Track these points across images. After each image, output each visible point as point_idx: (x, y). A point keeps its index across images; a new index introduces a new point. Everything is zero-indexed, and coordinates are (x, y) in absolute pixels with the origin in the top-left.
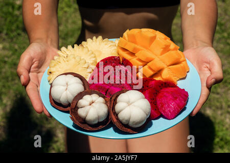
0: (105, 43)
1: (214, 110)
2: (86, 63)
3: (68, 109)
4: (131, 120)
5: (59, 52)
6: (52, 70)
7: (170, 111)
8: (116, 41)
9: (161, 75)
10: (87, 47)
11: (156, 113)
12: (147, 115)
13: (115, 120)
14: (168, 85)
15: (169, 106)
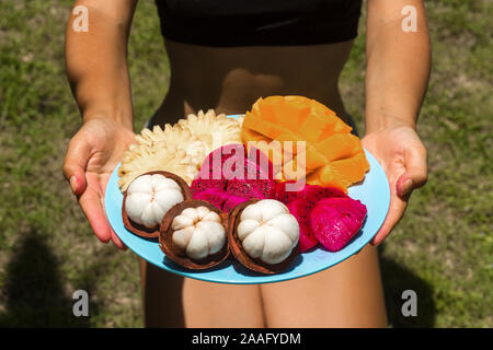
0: (219, 122)
1: (422, 246)
2: (185, 155)
3: (157, 234)
4: (266, 250)
5: (138, 137)
6: (127, 167)
7: (334, 238)
8: (240, 119)
9: (319, 177)
10: (187, 129)
11: (309, 240)
12: (293, 242)
13: (238, 251)
14: (332, 193)
15: (331, 228)
